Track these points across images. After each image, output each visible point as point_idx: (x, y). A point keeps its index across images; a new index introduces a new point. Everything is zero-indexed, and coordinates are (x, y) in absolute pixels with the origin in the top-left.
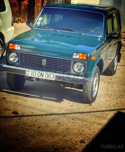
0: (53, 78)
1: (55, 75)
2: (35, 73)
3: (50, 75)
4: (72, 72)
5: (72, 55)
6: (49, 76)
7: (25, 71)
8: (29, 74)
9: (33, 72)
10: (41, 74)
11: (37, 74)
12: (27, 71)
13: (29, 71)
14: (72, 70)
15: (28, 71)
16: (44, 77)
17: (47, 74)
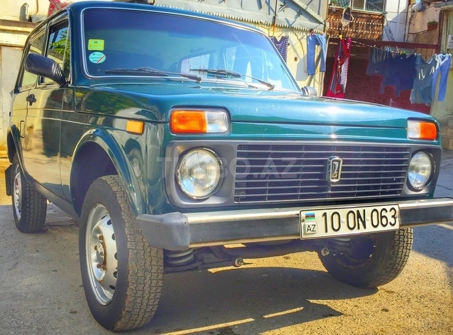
0: (393, 221)
1: (396, 207)
2: (336, 217)
3: (384, 213)
6: (382, 217)
7: (298, 217)
8: (316, 229)
9: (329, 213)
10: (359, 216)
11: (344, 219)
12: (303, 215)
13: (313, 216)
15: (307, 216)
16: (368, 223)
17: (375, 213)
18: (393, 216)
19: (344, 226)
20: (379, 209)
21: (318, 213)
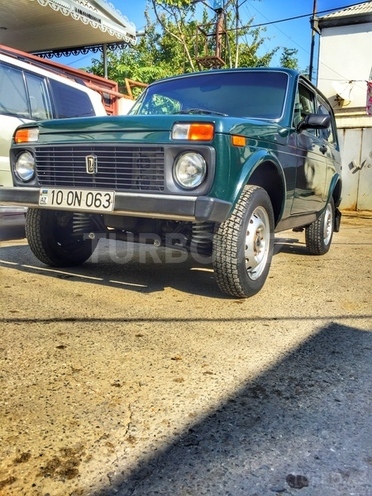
0: (106, 204)
1: (112, 194)
2: (60, 195)
3: (98, 197)
4: (171, 186)
5: (169, 131)
6: (96, 200)
7: (38, 192)
8: (46, 201)
9: (56, 191)
10: (77, 196)
11: (65, 197)
12: (41, 191)
13: (47, 192)
14: (170, 181)
15: (43, 192)
16: (83, 203)
17: (90, 196)
18: (108, 201)
19: (65, 201)
20: (95, 193)
21: (50, 190)
